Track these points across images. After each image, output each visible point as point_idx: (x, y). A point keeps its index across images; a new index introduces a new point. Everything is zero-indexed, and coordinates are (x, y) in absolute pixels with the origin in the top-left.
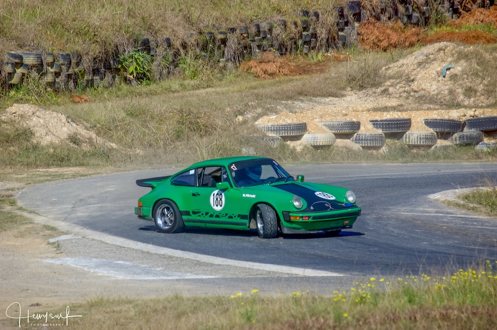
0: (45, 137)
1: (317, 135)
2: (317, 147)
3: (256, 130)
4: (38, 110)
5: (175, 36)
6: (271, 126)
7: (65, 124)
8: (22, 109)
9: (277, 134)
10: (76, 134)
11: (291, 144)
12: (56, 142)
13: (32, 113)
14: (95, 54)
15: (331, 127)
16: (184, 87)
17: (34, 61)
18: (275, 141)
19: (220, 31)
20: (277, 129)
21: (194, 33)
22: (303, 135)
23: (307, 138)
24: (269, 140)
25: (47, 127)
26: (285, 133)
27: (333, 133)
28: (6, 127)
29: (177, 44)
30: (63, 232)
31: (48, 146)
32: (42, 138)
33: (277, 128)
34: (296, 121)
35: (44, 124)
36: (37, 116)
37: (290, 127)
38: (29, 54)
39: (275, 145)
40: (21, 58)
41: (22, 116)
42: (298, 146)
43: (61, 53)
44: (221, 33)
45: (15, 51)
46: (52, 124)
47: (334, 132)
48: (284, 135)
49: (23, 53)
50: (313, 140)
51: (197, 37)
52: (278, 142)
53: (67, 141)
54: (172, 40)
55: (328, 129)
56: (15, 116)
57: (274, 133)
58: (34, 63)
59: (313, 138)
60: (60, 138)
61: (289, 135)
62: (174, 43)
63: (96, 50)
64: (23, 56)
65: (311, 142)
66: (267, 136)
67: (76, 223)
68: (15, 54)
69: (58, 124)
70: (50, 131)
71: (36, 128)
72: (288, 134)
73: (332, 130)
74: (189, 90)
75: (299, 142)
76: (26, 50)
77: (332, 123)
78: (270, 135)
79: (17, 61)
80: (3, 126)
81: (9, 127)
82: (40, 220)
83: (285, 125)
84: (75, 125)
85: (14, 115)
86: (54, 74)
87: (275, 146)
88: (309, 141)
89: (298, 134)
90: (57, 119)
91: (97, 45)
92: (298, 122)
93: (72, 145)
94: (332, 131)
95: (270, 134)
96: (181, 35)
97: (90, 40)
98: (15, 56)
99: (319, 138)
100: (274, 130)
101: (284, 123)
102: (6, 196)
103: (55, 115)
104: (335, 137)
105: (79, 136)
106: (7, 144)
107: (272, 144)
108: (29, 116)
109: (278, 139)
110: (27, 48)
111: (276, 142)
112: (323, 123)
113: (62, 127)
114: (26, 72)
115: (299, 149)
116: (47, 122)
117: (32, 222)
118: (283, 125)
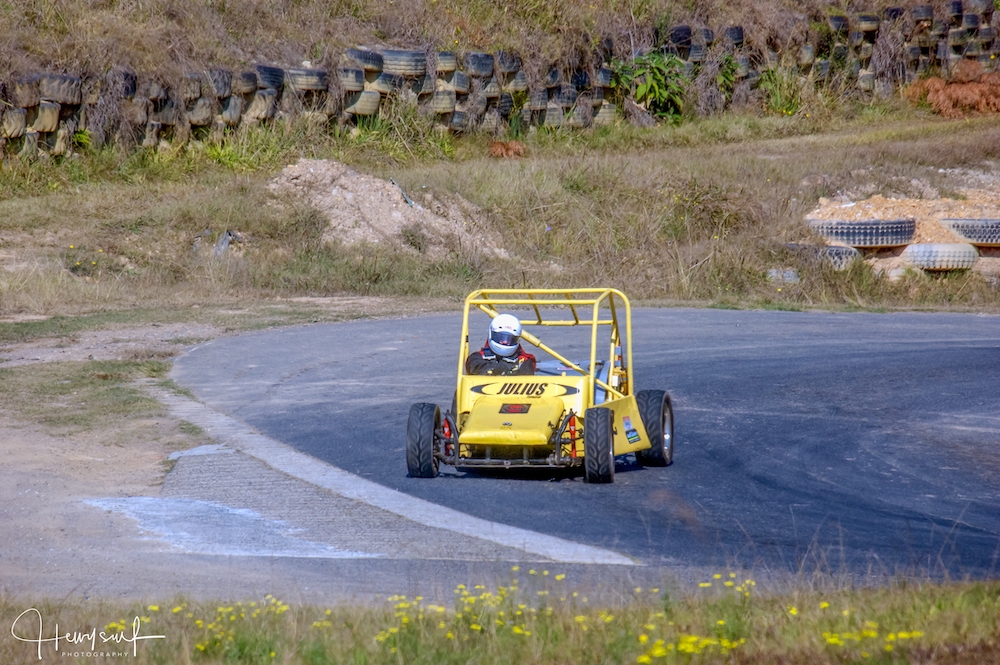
0: (352, 230)
1: (935, 248)
2: (933, 273)
3: (804, 231)
4: (345, 174)
5: (755, 23)
6: (838, 224)
7: (397, 203)
8: (312, 171)
9: (848, 243)
10: (418, 226)
11: (877, 264)
12: (374, 240)
13: (330, 179)
14: (552, 56)
15: (968, 231)
16: (756, 132)
17: (409, 67)
18: (843, 257)
19: (864, 14)
20: (848, 232)
21: (801, 18)
22: (905, 246)
23: (914, 253)
24: (830, 254)
25: (359, 209)
26: (865, 240)
27: (974, 245)
28: (275, 207)
29: (759, 39)
30: (209, 439)
31: (354, 249)
32: (346, 232)
33: (848, 228)
34: (891, 216)
35: (353, 203)
36: (341, 186)
37: (877, 228)
38: (399, 52)
39: (845, 265)
40: (378, 60)
41: (310, 185)
42: (893, 269)
43: (473, 53)
44: (866, 18)
45: (367, 46)
46: (371, 203)
47: (975, 241)
48: (862, 245)
49: (385, 51)
50: (925, 259)
51: (807, 26)
52: (850, 258)
53: (398, 241)
54: (747, 31)
55: (963, 236)
56: (296, 185)
57: (842, 240)
58: (408, 72)
59: (927, 254)
60: (382, 233)
61: (874, 245)
62: (752, 38)
63: (555, 48)
64: (385, 57)
65: (923, 263)
66: (827, 246)
67: (249, 422)
68: (366, 53)
69: (384, 204)
70: (364, 219)
71: (334, 211)
72: (871, 243)
73: (970, 237)
74: (768, 137)
75: (895, 261)
76: (394, 45)
77: (970, 223)
78: (833, 244)
79: (369, 66)
80: (269, 204)
81: (281, 207)
82: (184, 409)
83: (865, 224)
84: (419, 207)
85: (295, 181)
86: (454, 96)
87: (843, 268)
88: (919, 259)
89: (894, 244)
90: (382, 194)
91: (558, 38)
92: (896, 218)
93: (406, 248)
94: (970, 240)
95: (835, 242)
96: (769, 22)
97: (544, 27)
98: (365, 57)
99: (940, 255)
100: (842, 233)
101: (865, 219)
102: (159, 355)
103: (379, 185)
104: (977, 254)
105: (424, 231)
106: (272, 242)
107: (835, 262)
108: (325, 185)
109: (850, 253)
110: (396, 40)
111: (844, 260)
112: (952, 222)
113: (391, 209)
114: (389, 91)
115: (894, 276)
116: (361, 198)
117: (163, 413)
118: (862, 224)
